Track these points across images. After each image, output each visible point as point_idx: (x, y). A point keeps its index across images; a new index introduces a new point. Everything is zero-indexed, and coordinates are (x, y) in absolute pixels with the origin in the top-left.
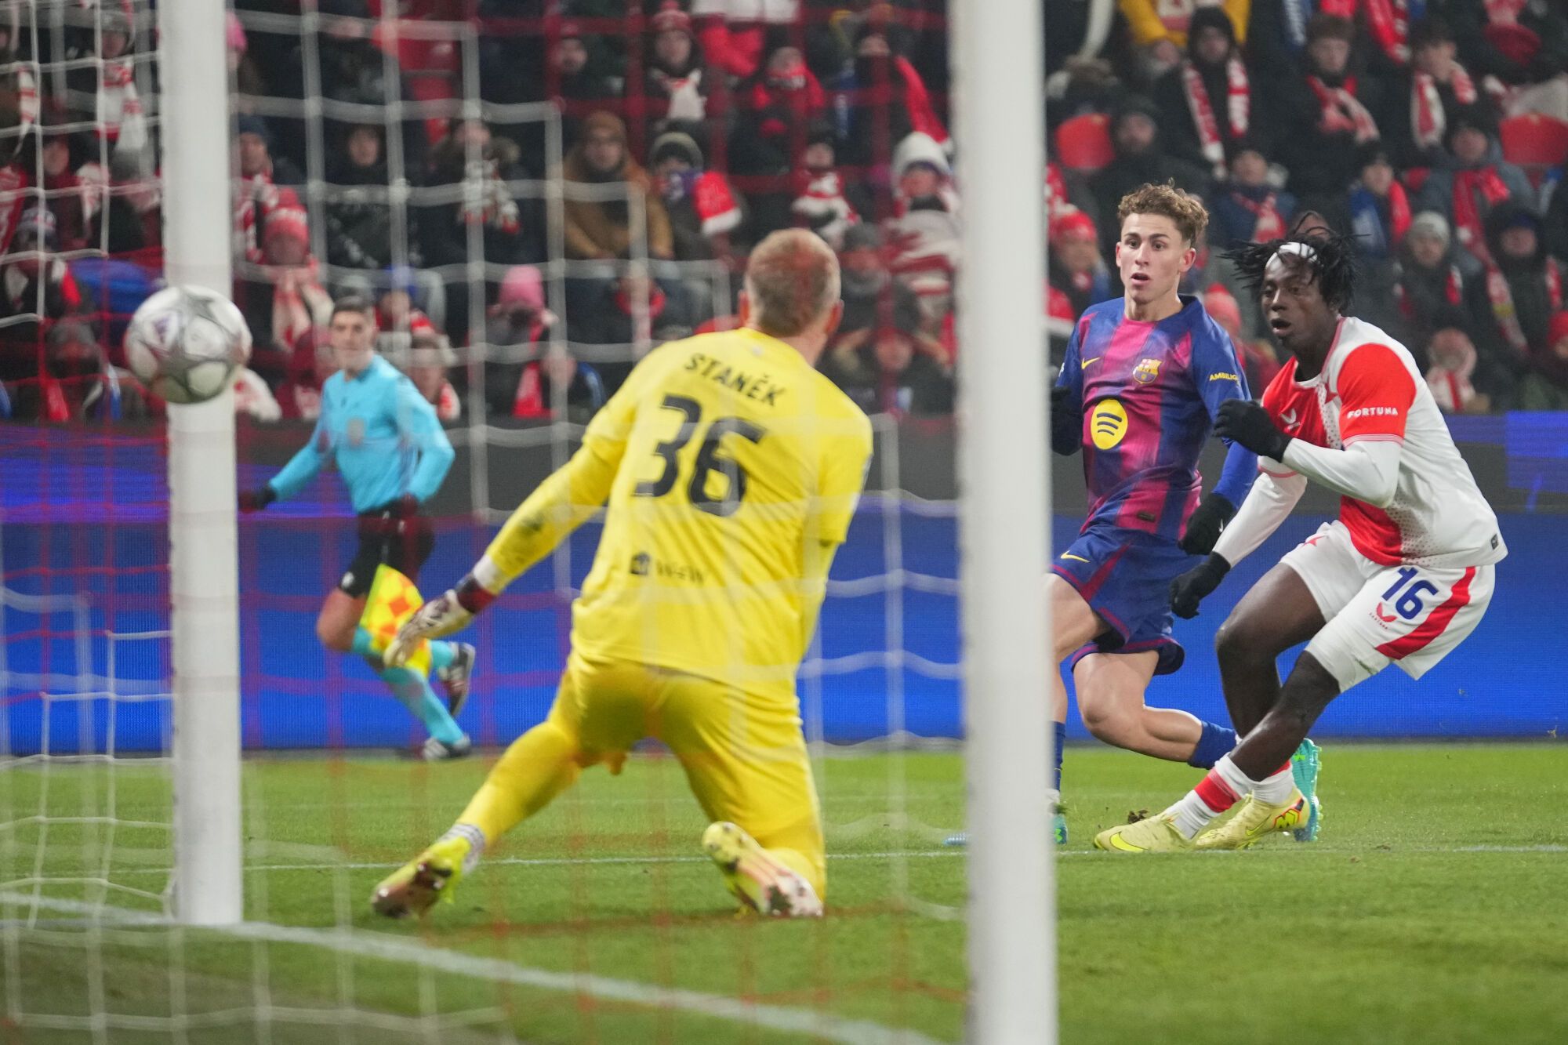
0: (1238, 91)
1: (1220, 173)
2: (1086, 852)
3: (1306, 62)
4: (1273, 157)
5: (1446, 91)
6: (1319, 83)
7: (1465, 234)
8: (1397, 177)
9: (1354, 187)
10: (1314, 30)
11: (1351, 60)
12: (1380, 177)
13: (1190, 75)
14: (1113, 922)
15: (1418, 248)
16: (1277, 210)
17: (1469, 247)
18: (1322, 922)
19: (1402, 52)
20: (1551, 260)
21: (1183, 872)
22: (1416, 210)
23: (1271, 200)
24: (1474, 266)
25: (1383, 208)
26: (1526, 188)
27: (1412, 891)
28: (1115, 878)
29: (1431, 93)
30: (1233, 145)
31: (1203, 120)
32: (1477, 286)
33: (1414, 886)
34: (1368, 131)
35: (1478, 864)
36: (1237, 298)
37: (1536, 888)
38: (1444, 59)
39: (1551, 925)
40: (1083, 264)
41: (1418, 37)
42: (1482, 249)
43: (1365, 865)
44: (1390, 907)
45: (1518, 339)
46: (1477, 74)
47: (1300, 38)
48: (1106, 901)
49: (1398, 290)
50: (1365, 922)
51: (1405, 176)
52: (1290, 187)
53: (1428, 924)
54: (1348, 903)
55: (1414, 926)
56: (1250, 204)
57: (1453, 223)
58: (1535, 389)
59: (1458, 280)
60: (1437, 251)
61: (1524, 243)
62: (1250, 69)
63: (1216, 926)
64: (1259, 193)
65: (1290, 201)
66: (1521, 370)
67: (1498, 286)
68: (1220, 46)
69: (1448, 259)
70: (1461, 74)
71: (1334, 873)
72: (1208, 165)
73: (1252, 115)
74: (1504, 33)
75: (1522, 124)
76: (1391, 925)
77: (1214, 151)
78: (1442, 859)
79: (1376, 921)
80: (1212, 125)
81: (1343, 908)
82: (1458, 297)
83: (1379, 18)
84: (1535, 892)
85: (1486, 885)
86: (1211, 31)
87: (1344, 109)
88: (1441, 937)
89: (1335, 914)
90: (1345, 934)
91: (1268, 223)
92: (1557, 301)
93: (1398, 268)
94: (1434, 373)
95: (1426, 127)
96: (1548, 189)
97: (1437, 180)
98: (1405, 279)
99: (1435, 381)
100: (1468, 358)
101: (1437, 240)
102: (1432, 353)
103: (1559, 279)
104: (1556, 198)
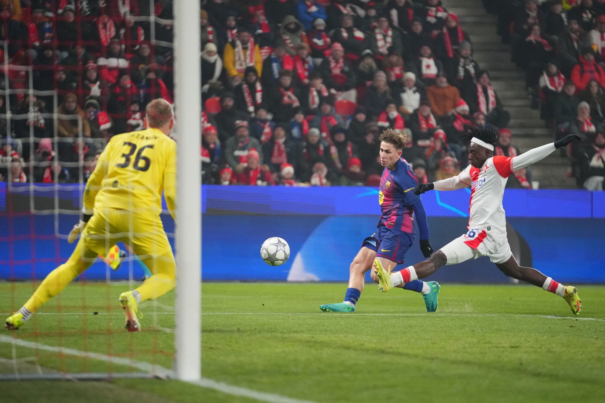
0: (259, 91)
1: (253, 115)
2: (211, 313)
3: (278, 83)
4: (269, 111)
5: (319, 92)
6: (283, 90)
7: (324, 135)
8: (305, 117)
9: (292, 120)
10: (281, 74)
11: (292, 83)
12: (300, 117)
13: (245, 86)
14: (217, 334)
15: (311, 139)
16: (269, 126)
17: (325, 138)
18: (279, 335)
19: (306, 81)
20: (349, 143)
21: (239, 320)
22: (311, 126)
23: (268, 124)
24: (327, 144)
25: (301, 126)
26: (342, 121)
27: (305, 326)
28: (219, 321)
29: (315, 93)
30: (257, 107)
31: (248, 99)
32: (327, 149)
33: (306, 324)
34: (296, 104)
35: (324, 318)
36: (258, 152)
37: (341, 325)
38: (319, 83)
39: (346, 336)
40: (213, 141)
41: (312, 77)
42: (329, 139)
43: (292, 318)
44: (299, 330)
45: (339, 166)
46: (329, 87)
47: (277, 76)
48: (216, 328)
49: (305, 150)
50: (291, 335)
51: (308, 117)
52: (273, 120)
53: (310, 335)
54: (287, 329)
55: (306, 336)
56: (262, 124)
57: (321, 131)
58: (344, 180)
59: (322, 148)
60: (316, 139)
61: (341, 137)
62: (262, 85)
63: (248, 335)
64: (264, 121)
65: (274, 124)
66: (340, 175)
67: (334, 150)
68: (254, 78)
69: (319, 142)
70: (323, 88)
71: (283, 320)
72: (250, 113)
73: (263, 98)
74: (336, 76)
75: (341, 102)
76: (298, 336)
77: (251, 109)
78: (314, 317)
79: (295, 334)
80: (251, 101)
81: (285, 330)
82: (322, 153)
83: (300, 71)
84: (341, 327)
85: (327, 324)
86: (251, 73)
87: (289, 97)
88: (313, 339)
89: (282, 332)
90: (286, 338)
91: (267, 130)
92: (351, 155)
93: (305, 144)
94: (315, 175)
95: (313, 103)
96: (348, 122)
97: (316, 119)
98: (306, 147)
99: (315, 177)
100: (325, 171)
101: (316, 136)
102: (314, 169)
103: (352, 148)
104: (351, 125)
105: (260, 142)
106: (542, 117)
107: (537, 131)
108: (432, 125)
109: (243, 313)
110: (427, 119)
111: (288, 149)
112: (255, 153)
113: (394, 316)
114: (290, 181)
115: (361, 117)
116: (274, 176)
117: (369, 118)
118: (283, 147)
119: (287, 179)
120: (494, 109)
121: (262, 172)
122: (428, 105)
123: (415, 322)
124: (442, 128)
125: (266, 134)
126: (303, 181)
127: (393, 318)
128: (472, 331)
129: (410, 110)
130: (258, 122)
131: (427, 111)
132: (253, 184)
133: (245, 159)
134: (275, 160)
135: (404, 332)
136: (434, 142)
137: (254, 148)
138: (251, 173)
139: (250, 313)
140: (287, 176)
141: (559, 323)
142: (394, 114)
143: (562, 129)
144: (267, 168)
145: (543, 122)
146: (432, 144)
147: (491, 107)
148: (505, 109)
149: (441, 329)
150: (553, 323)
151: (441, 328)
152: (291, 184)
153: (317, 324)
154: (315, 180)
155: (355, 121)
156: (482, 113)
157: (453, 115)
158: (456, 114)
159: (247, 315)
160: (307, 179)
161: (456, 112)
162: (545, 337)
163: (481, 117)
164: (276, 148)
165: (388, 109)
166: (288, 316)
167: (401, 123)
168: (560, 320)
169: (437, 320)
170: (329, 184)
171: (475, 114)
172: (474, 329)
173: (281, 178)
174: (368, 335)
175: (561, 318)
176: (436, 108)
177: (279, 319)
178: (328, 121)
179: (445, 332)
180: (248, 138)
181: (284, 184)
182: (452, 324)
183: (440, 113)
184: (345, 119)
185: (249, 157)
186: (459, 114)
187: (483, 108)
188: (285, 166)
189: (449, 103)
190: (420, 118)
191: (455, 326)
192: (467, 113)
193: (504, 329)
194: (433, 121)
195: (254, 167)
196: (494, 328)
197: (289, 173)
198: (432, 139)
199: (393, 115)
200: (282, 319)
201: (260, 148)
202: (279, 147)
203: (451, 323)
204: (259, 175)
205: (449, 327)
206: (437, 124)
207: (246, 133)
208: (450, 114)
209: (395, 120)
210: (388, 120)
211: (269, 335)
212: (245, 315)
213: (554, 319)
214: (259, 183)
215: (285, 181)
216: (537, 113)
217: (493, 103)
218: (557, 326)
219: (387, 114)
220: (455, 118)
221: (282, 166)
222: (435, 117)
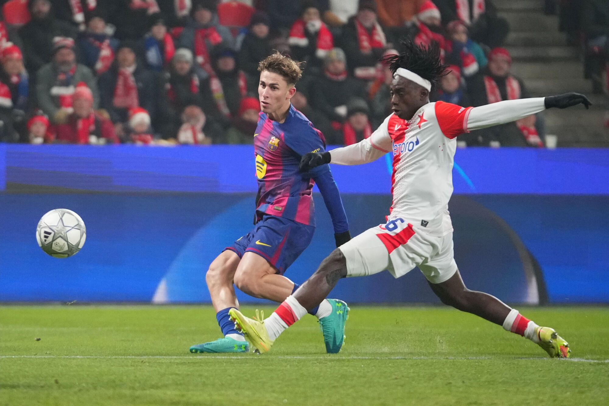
1: (82, 28)
2: (13, 357)
4: (109, 21)
7: (200, 59)
8: (168, 31)
9: (147, 36)
12: (160, 31)
14: (25, 390)
15: (178, 66)
16: (109, 46)
17: (202, 66)
18: (127, 392)
20: (242, 73)
21: (60, 367)
22: (178, 46)
23: (107, 42)
24: (204, 74)
25: (161, 45)
26: (229, 37)
27: (171, 377)
28: (27, 369)
30: (89, 15)
31: (74, 2)
32: (205, 84)
33: (171, 374)
34: (154, 9)
36: (91, 88)
37: (230, 376)
39: (237, 394)
40: (15, 71)
42: (208, 67)
43: (148, 365)
44: (160, 384)
45: (225, 111)
48: (22, 381)
49: (168, 86)
50: (148, 392)
51: (173, 31)
52: (116, 35)
53: (178, 393)
54: (139, 382)
55: (171, 394)
56: (97, 43)
57: (195, 54)
58: (233, 134)
59: (196, 81)
60: (187, 67)
61: (228, 64)
63: (75, 393)
64: (101, 38)
65: (116, 42)
66: (226, 126)
67: (216, 85)
69: (192, 71)
71: (133, 368)
72: (77, 24)
77: (79, 17)
79: (153, 391)
80: (79, 5)
81: (138, 385)
82: (196, 90)
84: (229, 378)
85: (206, 374)
88: (184, 399)
89: (133, 388)
90: (138, 397)
91: (106, 52)
92: (244, 92)
93: (168, 75)
94: (185, 126)
95: (182, 7)
96: (240, 38)
97: (187, 33)
98: (171, 81)
99: (186, 130)
100: (201, 120)
101: (187, 62)
102: (184, 117)
103: (246, 82)
104: (245, 43)
105: (95, 72)
106: (562, 28)
107: (554, 52)
108: (379, 43)
109: (67, 355)
110: (371, 32)
111: (140, 85)
112: (86, 91)
113: (317, 360)
114: (143, 136)
115: (262, 30)
116: (118, 129)
117: (274, 32)
118: (132, 80)
119: (139, 134)
120: (481, 16)
121: (97, 122)
122: (373, 9)
123: (352, 370)
124: (395, 48)
125: (104, 58)
126: (165, 138)
127: (315, 363)
128: (446, 385)
129: (343, 18)
130: (91, 39)
131: (370, 19)
132: (82, 141)
133: (69, 100)
134: (119, 102)
135: (334, 387)
136: (383, 71)
137: (85, 82)
138: (80, 125)
139: (78, 357)
140: (139, 129)
141: (591, 370)
142: (316, 24)
143: (596, 49)
144: (105, 115)
145: (563, 36)
146: (379, 74)
147: (477, 11)
148: (500, 15)
149: (396, 381)
150: (581, 370)
151: (396, 379)
152: (145, 142)
153: (189, 373)
154: (185, 135)
155: (251, 37)
156: (462, 22)
157: (414, 25)
158: (418, 24)
159: (74, 359)
160: (173, 134)
161: (419, 20)
162: (568, 393)
163: (461, 28)
164: (120, 82)
165: (306, 17)
166: (142, 360)
167: (327, 39)
168: (593, 365)
169: (390, 366)
170: (208, 141)
171: (451, 25)
172: (451, 381)
173: (128, 131)
174: (274, 391)
175: (595, 361)
176: (385, 15)
177: (127, 366)
178: (205, 36)
179: (402, 386)
180: (73, 65)
181: (133, 141)
182: (413, 372)
183: (392, 23)
184: (234, 33)
185: (76, 97)
186: (423, 24)
187: (464, 13)
188: (135, 112)
189: (407, 7)
190: (360, 30)
191: (419, 376)
192: (437, 23)
193: (500, 380)
194: (380, 36)
195: (84, 113)
196: (483, 379)
197: (141, 124)
198: (379, 66)
199: (313, 26)
200: (132, 366)
201: (93, 82)
202: (126, 80)
203: (412, 371)
204: (92, 128)
205: (408, 377)
206: (388, 40)
207: (71, 57)
208: (408, 24)
209: (318, 34)
210: (306, 34)
211: (110, 392)
212: (70, 359)
213: (583, 364)
214: (93, 139)
215: (137, 137)
216: (553, 22)
217: (480, 6)
218: (588, 375)
219: (304, 24)
220: (417, 30)
221: (131, 112)
222: (384, 30)
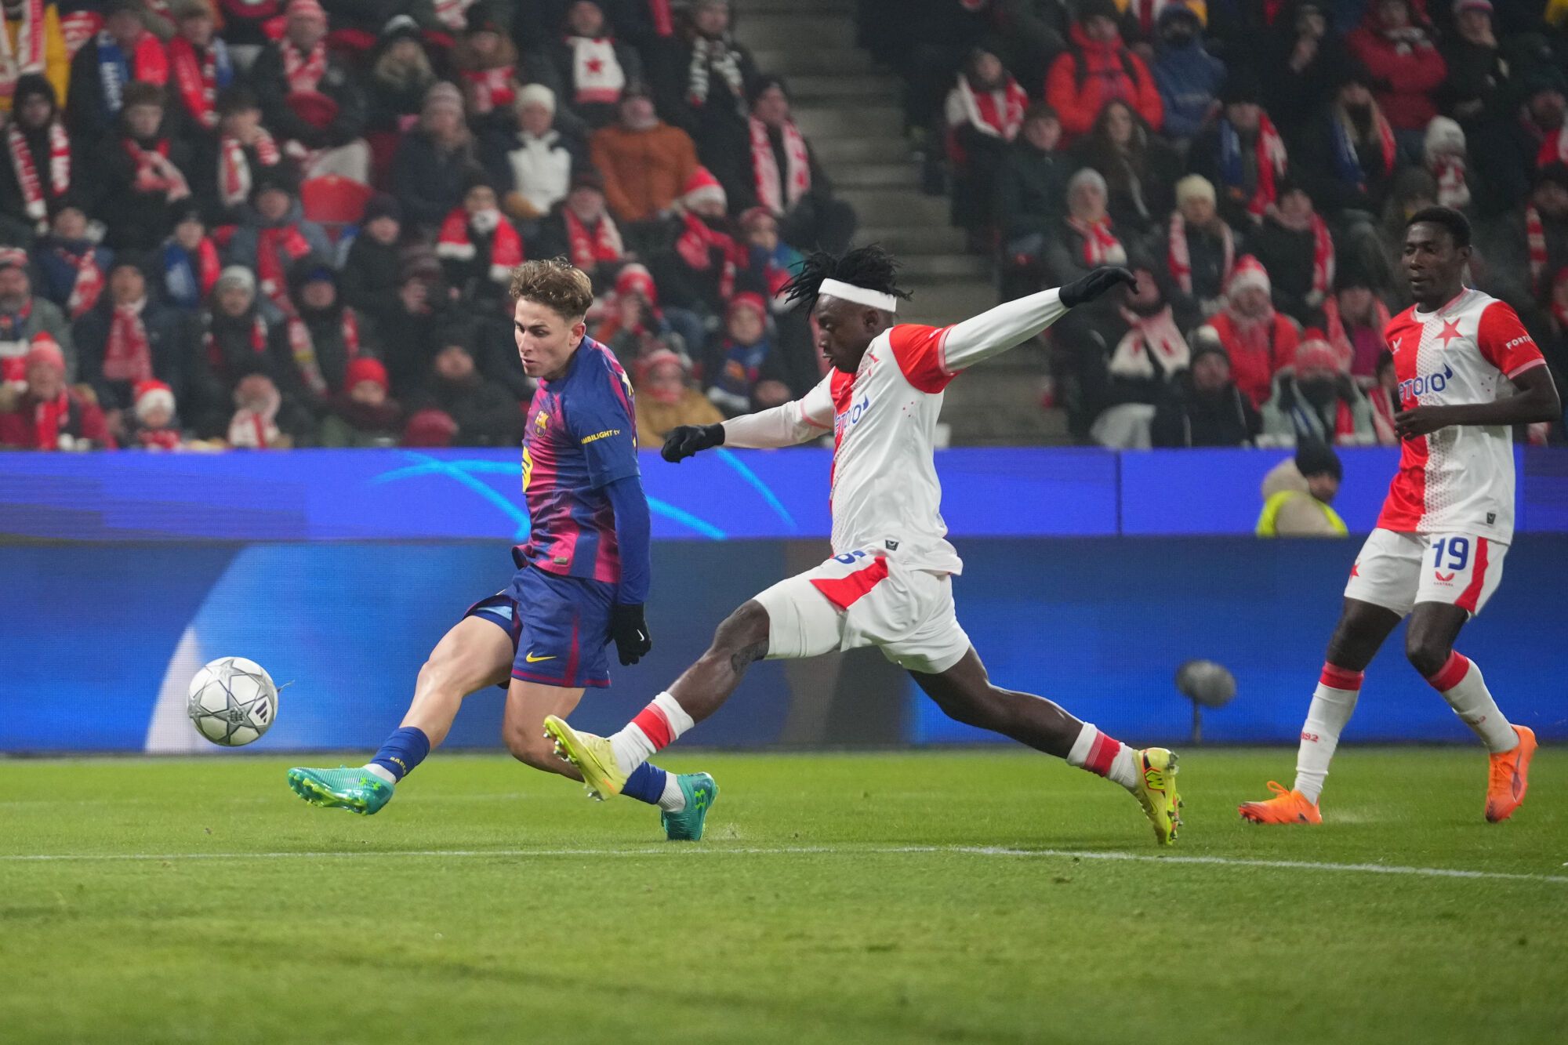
0: (61, 153)
1: (43, 228)
3: (120, 125)
4: (93, 214)
5: (252, 154)
6: (135, 146)
7: (269, 286)
8: (207, 234)
9: (167, 242)
10: (130, 97)
11: (163, 125)
12: (191, 233)
13: (15, 137)
15: (226, 300)
16: (94, 262)
17: (273, 297)
18: (137, 924)
19: (210, 118)
20: (349, 311)
21: (8, 877)
22: (225, 263)
23: (90, 255)
24: (277, 315)
25: (194, 260)
26: (324, 243)
27: (219, 893)
29: (238, 156)
30: (56, 204)
31: (27, 179)
32: (279, 333)
33: (221, 888)
34: (180, 191)
35: (278, 868)
36: (61, 344)
37: (332, 890)
38: (250, 124)
39: (346, 924)
41: (226, 104)
42: (284, 300)
43: (175, 870)
44: (198, 907)
45: (318, 384)
46: (280, 137)
47: (117, 104)
49: (208, 338)
50: (175, 922)
51: (216, 232)
52: (106, 243)
53: (232, 923)
54: (159, 904)
55: (220, 926)
56: (72, 257)
57: (260, 275)
58: (333, 428)
59: (262, 328)
60: (244, 302)
61: (323, 295)
62: (71, 132)
63: (37, 926)
64: (79, 247)
65: (108, 255)
66: (320, 412)
67: (299, 334)
68: (44, 111)
69: (254, 309)
70: (265, 138)
71: (147, 877)
72: (33, 222)
73: (72, 174)
74: (303, 101)
75: (320, 184)
76: (197, 925)
77: (37, 208)
78: (246, 863)
79: (186, 921)
80: (37, 185)
81: (155, 909)
82: (262, 345)
83: (189, 87)
84: (331, 893)
85: (286, 886)
86: (35, 97)
87: (157, 170)
88: (245, 935)
89: (145, 915)
90: (155, 933)
91: (88, 275)
92: (354, 348)
93: (207, 317)
94: (241, 415)
95: (234, 187)
96: (345, 246)
97: (243, 237)
98: (214, 327)
99: (242, 423)
100: (273, 401)
101: (243, 292)
102: (239, 397)
103: (357, 328)
104: (353, 253)
105: (67, 313)
106: (957, 220)
107: (943, 265)
108: (609, 252)
109: (20, 854)
110: (593, 231)
111: (155, 336)
112: (51, 349)
113: (497, 857)
114: (162, 434)
115: (386, 229)
116: (113, 421)
117: (410, 233)
118: (138, 327)
119: (154, 430)
120: (804, 198)
121: (71, 407)
122: (597, 187)
123: (565, 876)
124: (639, 261)
125: (84, 287)
126: (204, 436)
127: (495, 864)
128: (745, 901)
129: (540, 205)
130: (60, 251)
131: (593, 205)
132: (45, 446)
133: (18, 367)
134: (114, 369)
135: (531, 908)
136: (617, 304)
137: (49, 334)
138: (41, 414)
139: (42, 857)
140: (153, 421)
141: (1020, 869)
142: (489, 217)
143: (1022, 259)
144: (89, 395)
145: (959, 236)
146: (611, 312)
147: (795, 190)
148: (839, 196)
149: (649, 895)
150: (1000, 869)
151: (649, 891)
152: (166, 444)
153: (255, 886)
154: (242, 432)
155: (365, 243)
156: (767, 211)
157: (676, 218)
158: (683, 214)
159: (33, 861)
160: (219, 430)
161: (686, 207)
162: (977, 915)
163: (765, 221)
164: (117, 332)
165: (470, 203)
166: (164, 862)
167: (510, 245)
168: (1023, 860)
169: (636, 867)
170: (286, 442)
171: (746, 214)
172: (753, 895)
173: (133, 425)
174: (416, 919)
175: (1027, 853)
176: (619, 196)
177: (135, 873)
178: (282, 242)
179: (661, 905)
180: (26, 301)
181: (143, 443)
182: (682, 879)
183: (635, 214)
184: (334, 235)
185: (31, 362)
186: (694, 214)
187: (770, 193)
188: (146, 389)
189: (662, 181)
190: (572, 227)
191: (692, 885)
192: (720, 212)
193: (848, 892)
194: (612, 239)
195: (49, 392)
196: (815, 890)
197: (158, 410)
198: (611, 295)
199: (484, 220)
200: (144, 873)
201: (65, 333)
202: (127, 325)
203: (679, 876)
204: (64, 419)
205: (672, 888)
206: (627, 247)
207: (22, 285)
208: (665, 214)
209: (493, 236)
210: (470, 235)
211: (104, 924)
212: (27, 861)
213: (1004, 859)
214: (66, 442)
215: (149, 435)
216: (939, 207)
217: (801, 180)
218: (1013, 880)
219: (467, 217)
220: (681, 227)
221: (137, 389)
222: (619, 227)
